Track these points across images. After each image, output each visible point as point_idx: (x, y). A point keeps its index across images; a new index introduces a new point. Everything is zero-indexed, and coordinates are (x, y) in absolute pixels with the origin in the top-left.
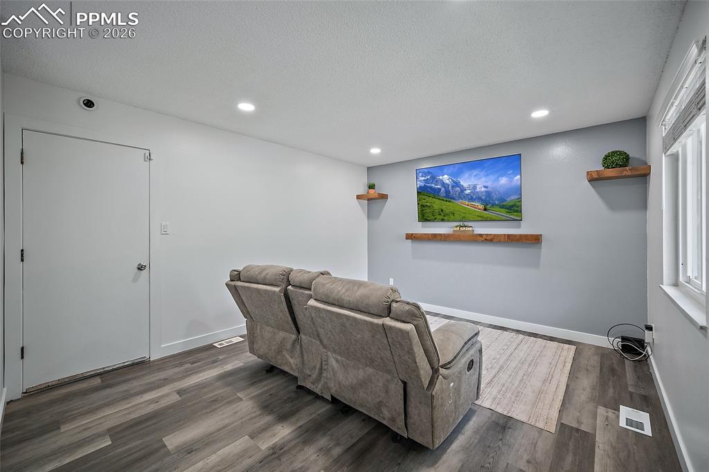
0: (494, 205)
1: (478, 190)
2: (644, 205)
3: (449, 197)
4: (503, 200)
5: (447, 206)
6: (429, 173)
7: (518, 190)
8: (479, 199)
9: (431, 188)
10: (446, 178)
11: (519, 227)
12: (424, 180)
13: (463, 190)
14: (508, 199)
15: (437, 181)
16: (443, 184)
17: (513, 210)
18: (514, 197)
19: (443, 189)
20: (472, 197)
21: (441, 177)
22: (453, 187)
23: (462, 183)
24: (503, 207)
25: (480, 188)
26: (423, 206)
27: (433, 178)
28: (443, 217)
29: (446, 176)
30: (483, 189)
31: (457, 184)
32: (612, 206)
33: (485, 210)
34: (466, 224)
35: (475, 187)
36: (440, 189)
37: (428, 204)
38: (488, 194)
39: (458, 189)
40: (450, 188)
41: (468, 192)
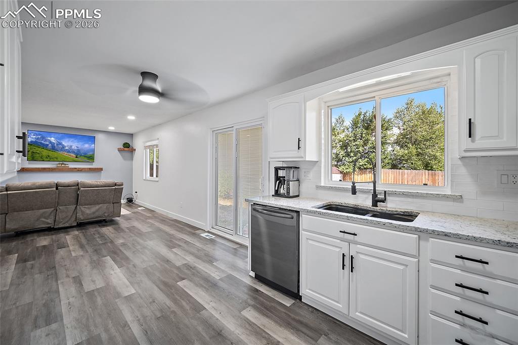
0: (81, 155)
1: (73, 148)
2: (132, 159)
3: (54, 149)
4: (85, 154)
5: (51, 153)
6: (40, 135)
7: (94, 151)
8: (73, 152)
9: (41, 143)
10: (53, 140)
11: (92, 165)
12: (35, 138)
13: (64, 147)
14: (89, 154)
15: (46, 140)
16: (51, 142)
17: (90, 158)
18: (91, 153)
19: (50, 145)
20: (69, 151)
21: (49, 139)
22: (57, 145)
23: (63, 143)
24: (85, 157)
25: (74, 147)
26: (33, 152)
27: (43, 138)
28: (49, 159)
29: (52, 138)
30: (76, 148)
31: (60, 144)
32: (124, 158)
33: (76, 157)
34: (65, 163)
35: (71, 146)
36: (48, 145)
37: (38, 152)
38: (79, 150)
39: (61, 146)
40: (55, 145)
41: (67, 148)
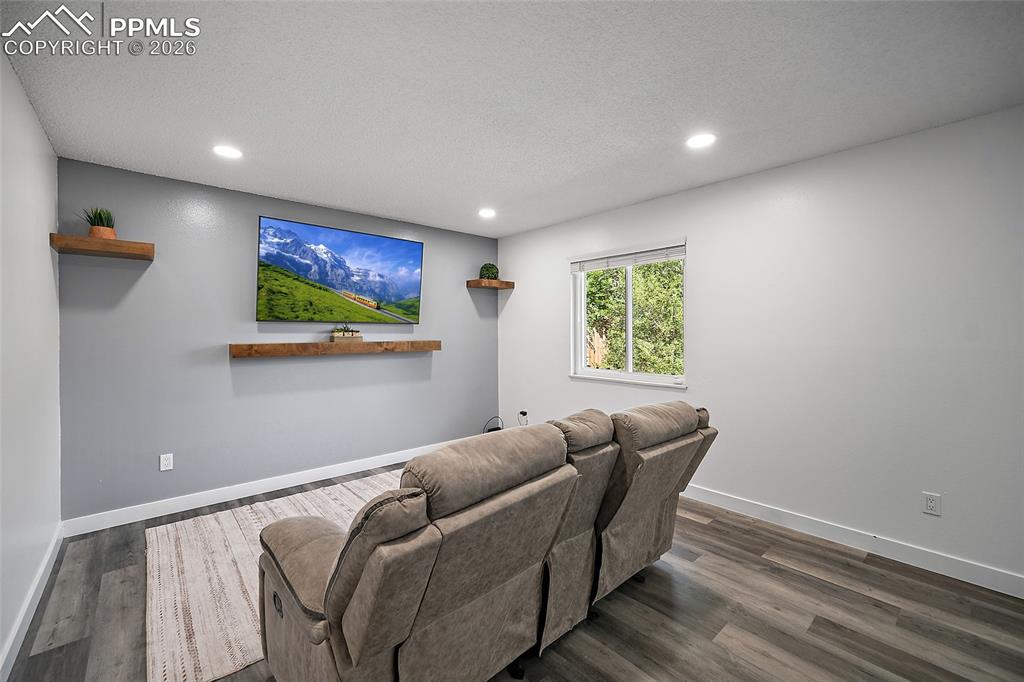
0: (389, 303)
1: (371, 278)
2: (496, 314)
3: (324, 282)
4: (400, 297)
5: (317, 296)
6: (290, 233)
7: (417, 287)
8: (371, 292)
9: (292, 261)
10: (322, 250)
11: (412, 332)
12: (278, 244)
13: (349, 275)
14: (407, 297)
15: (304, 252)
16: (316, 259)
17: (409, 310)
18: (412, 295)
19: (315, 268)
20: (361, 288)
21: (313, 247)
22: (332, 267)
23: (348, 264)
24: (399, 306)
25: (373, 277)
26: (271, 292)
27: (298, 244)
28: (310, 314)
29: (322, 247)
30: (378, 279)
31: (340, 264)
32: (482, 314)
33: (378, 308)
34: (352, 327)
35: (366, 274)
36: (309, 267)
37: (284, 290)
38: (384, 286)
39: (341, 271)
40: (328, 268)
41: (356, 278)
